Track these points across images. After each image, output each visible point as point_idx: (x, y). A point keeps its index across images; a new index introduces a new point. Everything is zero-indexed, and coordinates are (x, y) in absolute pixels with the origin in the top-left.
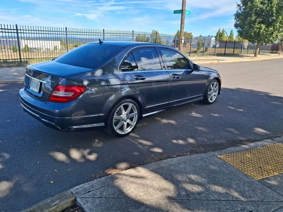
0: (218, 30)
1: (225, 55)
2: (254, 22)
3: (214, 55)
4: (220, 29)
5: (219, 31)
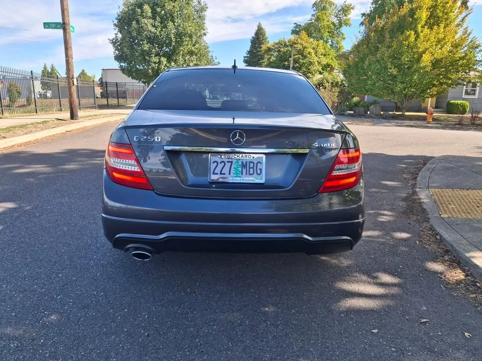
0: (44, 66)
1: (108, 106)
2: (149, 53)
3: (95, 108)
4: (46, 65)
5: (45, 68)
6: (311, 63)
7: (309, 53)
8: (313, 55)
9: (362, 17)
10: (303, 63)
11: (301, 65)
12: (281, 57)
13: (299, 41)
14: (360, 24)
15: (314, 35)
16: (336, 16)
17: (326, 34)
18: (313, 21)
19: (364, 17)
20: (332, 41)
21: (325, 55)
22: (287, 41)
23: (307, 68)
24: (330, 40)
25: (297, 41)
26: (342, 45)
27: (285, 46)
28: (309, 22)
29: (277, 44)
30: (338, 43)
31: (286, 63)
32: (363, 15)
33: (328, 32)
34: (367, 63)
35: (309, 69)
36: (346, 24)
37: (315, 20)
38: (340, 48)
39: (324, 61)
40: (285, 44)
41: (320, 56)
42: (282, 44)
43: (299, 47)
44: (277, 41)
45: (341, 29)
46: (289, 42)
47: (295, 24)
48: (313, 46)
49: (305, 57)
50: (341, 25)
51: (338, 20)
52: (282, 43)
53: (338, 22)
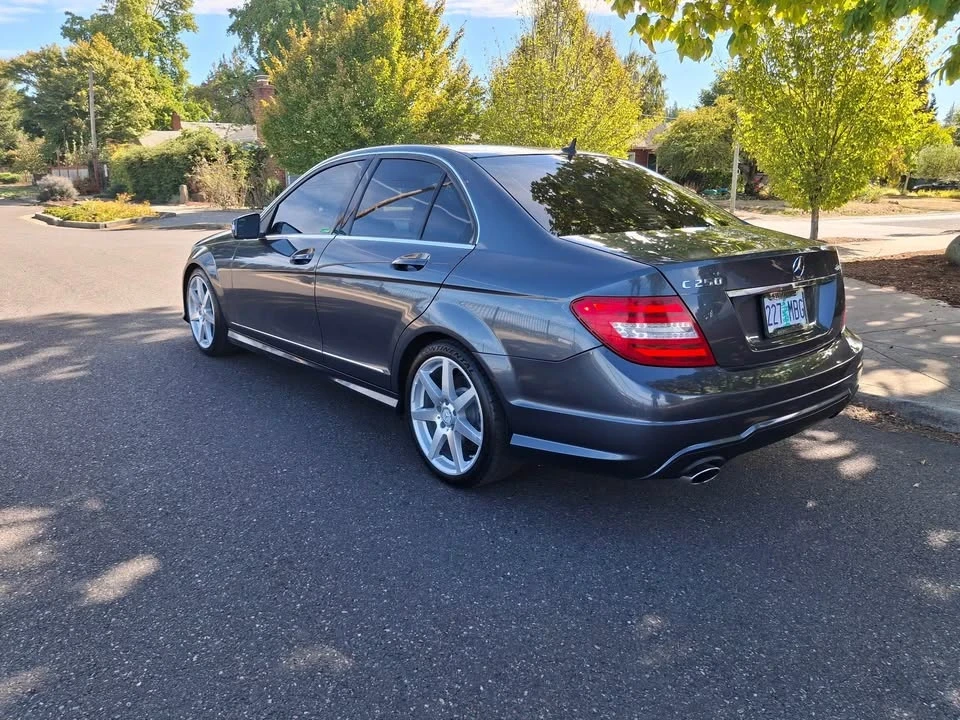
6: (130, 105)
7: (124, 83)
8: (133, 88)
9: (231, 16)
10: (113, 104)
11: (108, 108)
12: (57, 88)
13: (94, 54)
14: (228, 31)
15: (120, 43)
16: (162, 7)
17: (148, 44)
18: (112, 12)
19: (234, 18)
20: (161, 60)
21: (155, 89)
22: (63, 51)
23: (121, 114)
24: (157, 58)
25: (89, 54)
26: (185, 69)
27: (61, 63)
28: (102, 13)
29: (37, 57)
30: (174, 63)
31: (71, 102)
32: (233, 12)
33: (150, 39)
34: (310, 112)
35: (127, 118)
36: (187, 26)
37: (116, 10)
38: (181, 76)
39: (159, 102)
40: (61, 60)
41: (147, 91)
42: (51, 59)
43: (98, 68)
44: (37, 50)
45: (177, 36)
46: (68, 55)
47: (67, 13)
48: (127, 67)
49: (113, 91)
50: (175, 28)
51: (167, 16)
52: (52, 55)
53: (167, 19)
